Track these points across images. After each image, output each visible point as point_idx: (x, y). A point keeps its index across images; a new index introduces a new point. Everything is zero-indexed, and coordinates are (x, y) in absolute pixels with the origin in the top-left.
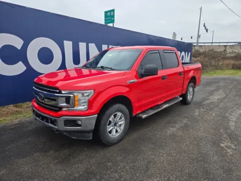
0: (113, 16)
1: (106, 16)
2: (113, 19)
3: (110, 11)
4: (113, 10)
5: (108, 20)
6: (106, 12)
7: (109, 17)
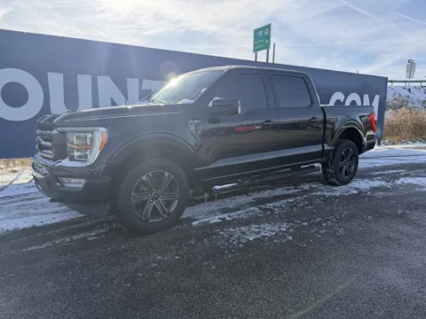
0: (268, 37)
1: (256, 37)
2: (267, 42)
3: (263, 29)
4: (269, 27)
5: (260, 44)
6: (256, 31)
7: (261, 38)
